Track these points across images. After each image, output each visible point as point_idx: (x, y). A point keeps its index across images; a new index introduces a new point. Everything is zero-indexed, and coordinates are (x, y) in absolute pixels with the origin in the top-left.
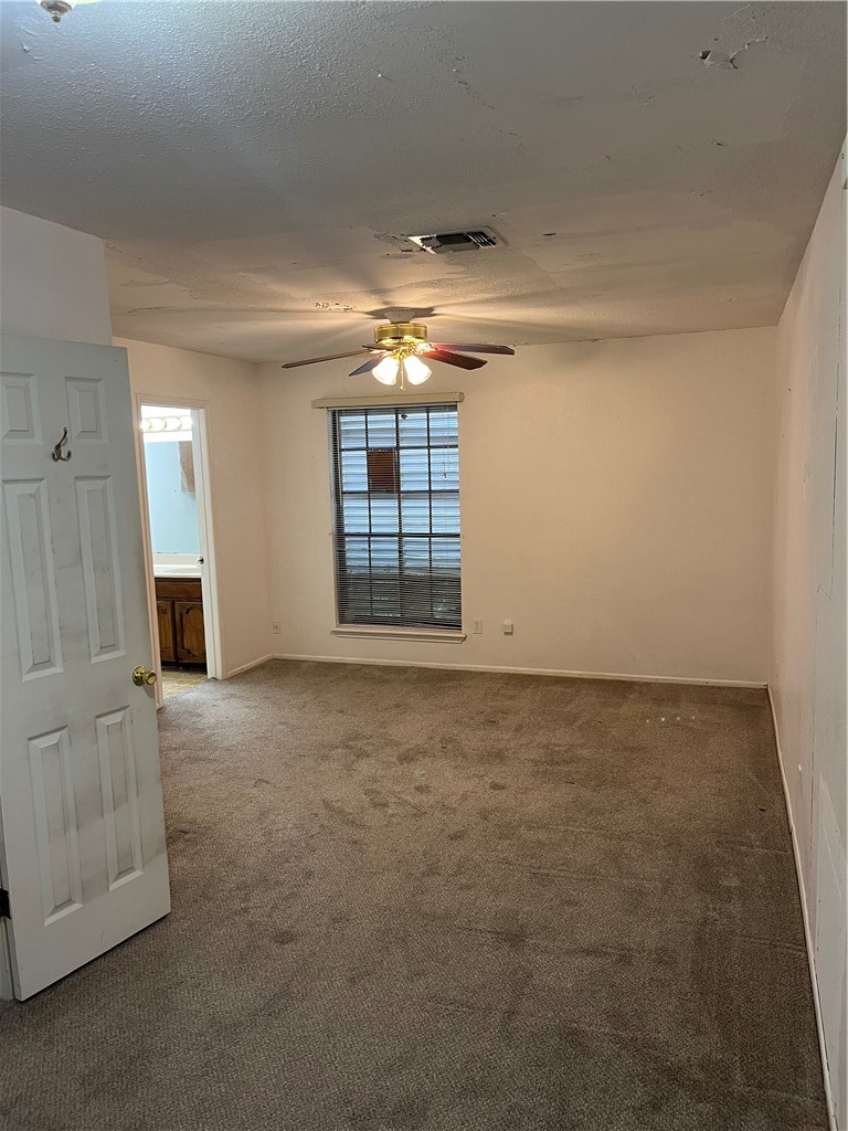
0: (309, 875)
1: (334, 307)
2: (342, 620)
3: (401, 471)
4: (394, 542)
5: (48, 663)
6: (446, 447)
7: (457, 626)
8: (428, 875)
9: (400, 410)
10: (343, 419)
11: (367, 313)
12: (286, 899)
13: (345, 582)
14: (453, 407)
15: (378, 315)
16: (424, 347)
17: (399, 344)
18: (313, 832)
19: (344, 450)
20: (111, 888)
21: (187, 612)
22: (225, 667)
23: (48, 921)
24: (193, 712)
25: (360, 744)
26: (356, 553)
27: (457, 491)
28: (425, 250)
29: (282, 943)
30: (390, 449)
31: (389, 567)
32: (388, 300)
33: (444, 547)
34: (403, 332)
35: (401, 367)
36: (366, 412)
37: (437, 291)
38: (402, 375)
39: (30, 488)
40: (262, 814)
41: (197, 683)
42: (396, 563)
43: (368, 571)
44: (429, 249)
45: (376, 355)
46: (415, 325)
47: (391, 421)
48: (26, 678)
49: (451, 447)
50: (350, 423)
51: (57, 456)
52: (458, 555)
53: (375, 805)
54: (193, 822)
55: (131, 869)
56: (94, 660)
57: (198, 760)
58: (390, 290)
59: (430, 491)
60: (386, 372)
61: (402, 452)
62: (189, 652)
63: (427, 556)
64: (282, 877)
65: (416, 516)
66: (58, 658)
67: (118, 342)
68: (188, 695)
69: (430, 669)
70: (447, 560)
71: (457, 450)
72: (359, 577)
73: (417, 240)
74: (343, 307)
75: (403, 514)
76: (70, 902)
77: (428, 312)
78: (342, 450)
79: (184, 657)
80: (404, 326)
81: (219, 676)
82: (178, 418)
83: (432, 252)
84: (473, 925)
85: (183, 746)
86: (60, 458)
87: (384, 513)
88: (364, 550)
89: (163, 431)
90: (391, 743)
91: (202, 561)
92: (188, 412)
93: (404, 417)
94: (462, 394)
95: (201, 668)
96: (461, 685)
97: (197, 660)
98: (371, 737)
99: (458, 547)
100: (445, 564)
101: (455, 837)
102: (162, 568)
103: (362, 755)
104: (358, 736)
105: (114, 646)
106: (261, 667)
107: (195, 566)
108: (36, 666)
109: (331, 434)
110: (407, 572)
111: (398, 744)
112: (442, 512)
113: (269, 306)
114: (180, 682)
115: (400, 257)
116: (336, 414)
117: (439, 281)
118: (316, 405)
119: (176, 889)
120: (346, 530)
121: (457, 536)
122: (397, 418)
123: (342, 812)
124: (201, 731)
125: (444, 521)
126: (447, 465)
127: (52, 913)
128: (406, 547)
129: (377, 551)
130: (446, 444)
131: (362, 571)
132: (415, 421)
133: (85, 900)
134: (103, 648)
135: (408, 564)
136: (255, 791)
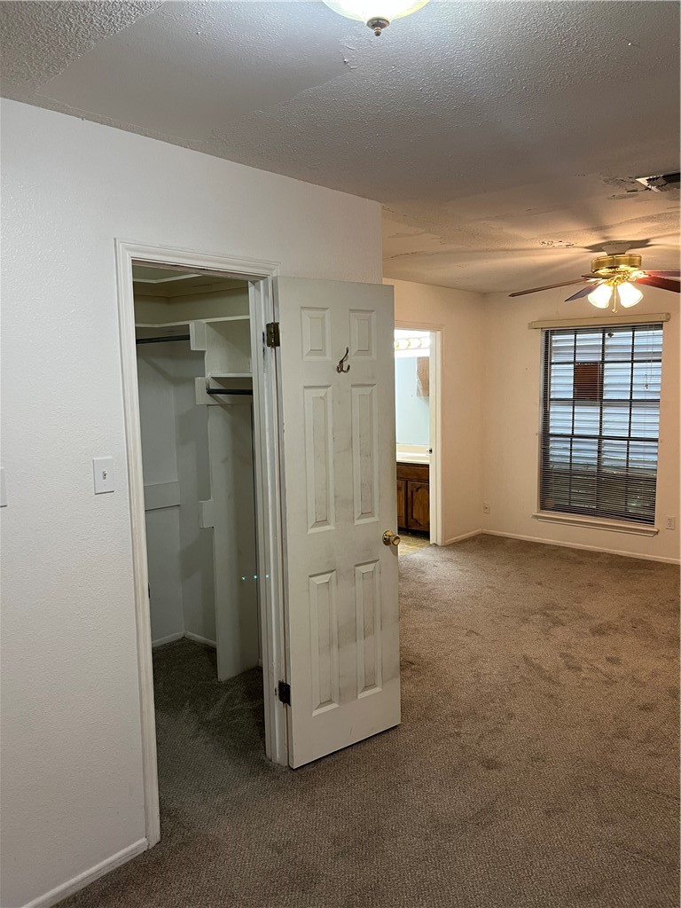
0: (511, 716)
1: (556, 244)
2: (543, 507)
3: (605, 382)
4: (594, 443)
5: (325, 522)
6: (649, 361)
7: (651, 521)
8: (618, 737)
9: (607, 330)
10: (555, 338)
11: (586, 248)
12: (491, 732)
13: (547, 474)
14: (659, 326)
15: (596, 248)
16: (637, 274)
17: (614, 272)
18: (514, 681)
19: (553, 364)
20: (359, 697)
21: (417, 491)
22: (444, 537)
23: (315, 713)
24: (419, 569)
25: (556, 613)
26: (558, 451)
27: (658, 401)
28: (650, 189)
29: (488, 768)
30: (596, 363)
31: (588, 465)
32: (607, 235)
33: (641, 450)
34: (619, 262)
35: (615, 292)
36: (576, 332)
37: (656, 224)
38: (615, 299)
39: (322, 392)
40: (472, 659)
41: (422, 547)
42: (595, 462)
43: (568, 467)
44: (654, 188)
45: (592, 283)
46: (630, 255)
47: (598, 339)
48: (311, 531)
49: (654, 361)
50: (562, 341)
51: (340, 369)
52: (655, 458)
53: (569, 668)
54: (418, 656)
55: (373, 685)
56: (357, 522)
57: (422, 607)
58: (612, 226)
59: (631, 400)
60: (600, 297)
61: (606, 366)
62: (417, 521)
63: (624, 457)
64: (488, 714)
65: (616, 421)
66: (332, 520)
67: (386, 281)
68: (415, 555)
69: (622, 557)
70: (644, 462)
71: (659, 364)
72: (559, 472)
73: (643, 181)
74: (564, 244)
75: (603, 419)
76: (330, 701)
77: (644, 244)
78: (551, 364)
79: (414, 526)
80: (621, 257)
81: (439, 543)
82: (419, 339)
83: (657, 190)
84: (661, 790)
85: (411, 595)
86: (342, 370)
87: (587, 418)
88: (565, 449)
89: (407, 349)
90: (583, 616)
91: (431, 451)
92: (427, 334)
93: (610, 335)
94: (668, 314)
95: (424, 534)
96: (651, 574)
97: (421, 529)
98: (566, 608)
99: (655, 451)
100: (641, 466)
101: (646, 708)
102: (403, 456)
103: (557, 622)
104: (554, 607)
105: (370, 514)
106: (473, 539)
107: (424, 455)
108: (317, 523)
109: (543, 351)
110: (604, 470)
111: (590, 618)
112: (642, 419)
113: (502, 246)
114: (409, 544)
115: (625, 197)
116: (548, 334)
117: (659, 215)
118: (532, 326)
119: (405, 706)
120: (551, 431)
121: (656, 440)
122: (604, 337)
123: (540, 668)
124: (425, 585)
125: (641, 427)
126: (648, 377)
127: (317, 708)
128: (605, 449)
129: (578, 450)
130: (650, 358)
131: (563, 467)
132: (621, 339)
133: (340, 702)
134: (364, 514)
135: (605, 463)
136: (467, 639)
